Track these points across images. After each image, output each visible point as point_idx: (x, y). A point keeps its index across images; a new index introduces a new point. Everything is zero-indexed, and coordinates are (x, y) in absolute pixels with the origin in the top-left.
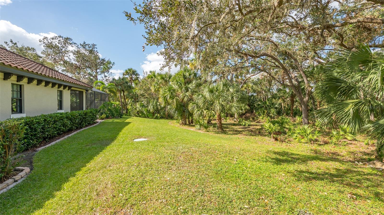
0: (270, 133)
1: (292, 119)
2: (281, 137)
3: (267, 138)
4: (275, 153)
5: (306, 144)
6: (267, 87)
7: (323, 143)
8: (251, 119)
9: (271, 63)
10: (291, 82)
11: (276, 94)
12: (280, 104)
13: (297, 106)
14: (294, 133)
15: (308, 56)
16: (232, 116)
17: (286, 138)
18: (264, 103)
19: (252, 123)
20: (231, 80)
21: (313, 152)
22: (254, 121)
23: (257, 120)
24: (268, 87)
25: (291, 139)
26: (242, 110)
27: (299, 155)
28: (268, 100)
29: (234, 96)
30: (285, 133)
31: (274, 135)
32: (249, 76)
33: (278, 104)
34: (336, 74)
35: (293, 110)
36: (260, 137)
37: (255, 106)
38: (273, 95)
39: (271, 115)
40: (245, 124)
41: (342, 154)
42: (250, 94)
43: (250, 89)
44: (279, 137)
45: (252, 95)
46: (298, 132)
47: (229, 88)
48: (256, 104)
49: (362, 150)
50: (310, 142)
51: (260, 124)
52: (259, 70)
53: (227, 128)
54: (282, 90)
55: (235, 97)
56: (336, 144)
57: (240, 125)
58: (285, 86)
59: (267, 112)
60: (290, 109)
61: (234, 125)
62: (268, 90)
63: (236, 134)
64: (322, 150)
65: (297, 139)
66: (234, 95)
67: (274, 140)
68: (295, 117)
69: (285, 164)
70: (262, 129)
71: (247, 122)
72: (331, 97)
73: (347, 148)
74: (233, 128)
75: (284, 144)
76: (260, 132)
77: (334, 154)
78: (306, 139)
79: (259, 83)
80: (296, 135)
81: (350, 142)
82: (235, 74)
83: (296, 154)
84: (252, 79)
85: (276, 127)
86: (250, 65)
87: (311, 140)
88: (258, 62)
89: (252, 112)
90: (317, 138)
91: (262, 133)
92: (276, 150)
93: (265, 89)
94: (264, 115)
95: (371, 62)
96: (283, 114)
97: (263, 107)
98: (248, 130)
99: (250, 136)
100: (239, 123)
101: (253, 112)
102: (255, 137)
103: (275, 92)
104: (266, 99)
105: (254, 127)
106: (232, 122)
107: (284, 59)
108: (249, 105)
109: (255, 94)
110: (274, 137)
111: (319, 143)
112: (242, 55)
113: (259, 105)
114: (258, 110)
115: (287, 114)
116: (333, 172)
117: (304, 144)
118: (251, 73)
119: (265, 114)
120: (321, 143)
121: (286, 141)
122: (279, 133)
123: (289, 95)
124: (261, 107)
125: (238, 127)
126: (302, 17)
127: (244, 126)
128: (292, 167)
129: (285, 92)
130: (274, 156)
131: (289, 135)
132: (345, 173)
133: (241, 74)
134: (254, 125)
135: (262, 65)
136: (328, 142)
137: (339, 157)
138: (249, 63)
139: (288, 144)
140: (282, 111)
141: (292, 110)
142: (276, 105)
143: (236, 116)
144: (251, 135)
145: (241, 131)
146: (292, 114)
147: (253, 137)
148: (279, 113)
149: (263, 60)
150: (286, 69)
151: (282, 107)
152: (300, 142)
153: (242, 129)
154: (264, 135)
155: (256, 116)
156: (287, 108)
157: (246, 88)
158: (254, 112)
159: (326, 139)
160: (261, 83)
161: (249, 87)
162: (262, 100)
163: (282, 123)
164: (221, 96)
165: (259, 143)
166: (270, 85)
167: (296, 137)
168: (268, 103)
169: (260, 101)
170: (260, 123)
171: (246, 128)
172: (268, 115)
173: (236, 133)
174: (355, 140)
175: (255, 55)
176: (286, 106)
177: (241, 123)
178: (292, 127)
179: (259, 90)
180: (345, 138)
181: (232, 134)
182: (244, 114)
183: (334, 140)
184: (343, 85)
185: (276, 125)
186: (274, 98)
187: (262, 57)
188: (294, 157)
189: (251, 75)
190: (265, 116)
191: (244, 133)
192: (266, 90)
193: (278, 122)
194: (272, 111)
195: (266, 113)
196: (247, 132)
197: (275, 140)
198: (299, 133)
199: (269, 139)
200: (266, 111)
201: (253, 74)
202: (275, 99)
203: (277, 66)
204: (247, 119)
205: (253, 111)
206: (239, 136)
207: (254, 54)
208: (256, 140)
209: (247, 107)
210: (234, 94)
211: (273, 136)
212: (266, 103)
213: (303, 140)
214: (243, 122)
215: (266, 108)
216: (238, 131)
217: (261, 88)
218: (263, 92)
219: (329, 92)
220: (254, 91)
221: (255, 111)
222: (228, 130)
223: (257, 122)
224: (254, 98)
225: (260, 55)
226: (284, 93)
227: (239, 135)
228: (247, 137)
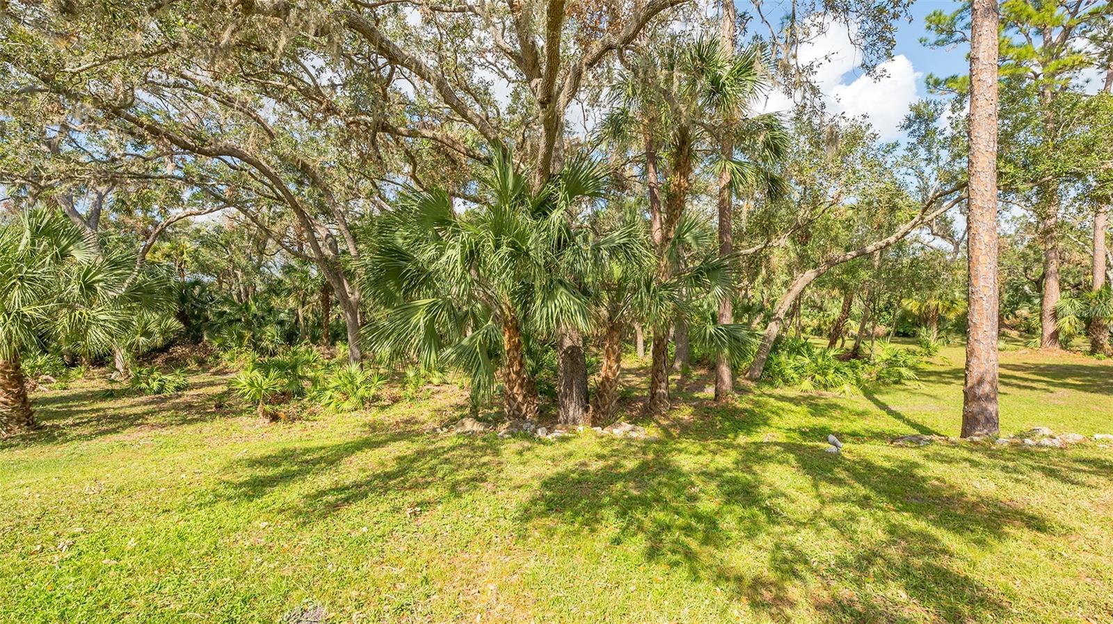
0: (255, 403)
1: (327, 351)
2: (292, 407)
3: (245, 419)
4: (253, 463)
5: (353, 413)
6: (250, 259)
7: (390, 402)
8: (193, 366)
9: (260, 184)
10: (317, 249)
11: (280, 282)
12: (293, 311)
13: (339, 316)
14: (326, 389)
15: (358, 190)
16: (101, 360)
17: (304, 408)
18: (241, 309)
19: (192, 380)
20: (89, 219)
21: (367, 429)
22: (204, 371)
23: (217, 364)
24: (256, 258)
25: (318, 407)
26: (147, 334)
27: (324, 448)
28: (256, 300)
29: (94, 282)
30: (301, 393)
31: (267, 407)
32: (176, 212)
33: (286, 311)
34: (400, 241)
35: (328, 326)
36: (220, 423)
37: (207, 319)
38: (271, 285)
39: (264, 344)
40: (162, 386)
41: (421, 418)
42: (188, 278)
43: (188, 259)
44: (282, 410)
45: (197, 283)
46: (334, 384)
47: (68, 246)
48: (211, 311)
49: (454, 400)
50: (363, 405)
51: (225, 377)
52: (218, 198)
53: (69, 414)
54: (295, 270)
55: (101, 284)
56: (413, 398)
57: (141, 392)
58: (306, 260)
59: (253, 336)
60: (319, 325)
61: (110, 395)
62: (253, 267)
63: (114, 431)
64: (387, 419)
65: (333, 405)
66: (99, 277)
67: (267, 421)
68: (333, 344)
69: (276, 489)
70: (228, 393)
71: (170, 378)
72: (391, 292)
73: (431, 402)
74: (98, 410)
75: (298, 426)
76: (222, 407)
77: (407, 422)
78: (353, 399)
79: (223, 242)
80: (329, 393)
81: (437, 388)
82: (111, 196)
83: (317, 448)
84: (194, 226)
85: (273, 382)
86: (179, 173)
87: (363, 400)
88: (213, 171)
89: (197, 339)
90: (379, 393)
91: (230, 405)
92: (259, 453)
93: (244, 262)
94: (240, 347)
95: (450, 223)
96: (302, 340)
97: (239, 320)
98: (176, 408)
99: (178, 425)
100: (133, 386)
101: (201, 341)
102: (199, 424)
103: (278, 274)
104: (247, 296)
105: (201, 391)
106: (98, 385)
107: (300, 183)
108: (181, 316)
109: (206, 279)
110: (265, 414)
111: (383, 403)
112: (138, 130)
113: (222, 314)
114: (219, 331)
115: (314, 340)
116: (392, 467)
117: (349, 415)
118: (189, 205)
119: (246, 342)
120: (386, 403)
121: (304, 415)
122: (283, 397)
123: (315, 286)
124: (230, 322)
125: (128, 401)
126: (337, 83)
127: (156, 393)
128: (293, 493)
129: (305, 277)
130: (245, 474)
131: (313, 399)
132: (413, 461)
133: (145, 202)
134: (202, 385)
135: (229, 185)
136: (400, 397)
137: (416, 427)
138: (177, 167)
139: (309, 424)
140: (298, 330)
141: (326, 327)
142: (282, 315)
143: (121, 358)
144: (185, 421)
145: (137, 416)
146: (327, 336)
147: (189, 429)
148: (291, 337)
149: (234, 168)
150: (302, 211)
151: (297, 320)
152: (338, 410)
153: (146, 407)
154: (234, 413)
155: (210, 353)
156: (314, 322)
157: (169, 256)
158: (206, 338)
159: (396, 391)
160: (227, 242)
161: (182, 254)
162: (235, 297)
163: (294, 367)
164: (21, 279)
165: (214, 443)
166: (261, 253)
167: (330, 398)
168: (254, 308)
169: (227, 300)
170: (226, 373)
171: (165, 399)
172: (255, 344)
173: (113, 426)
174: (445, 383)
175: (198, 145)
176: (310, 315)
177: (144, 385)
178: (321, 374)
179: (224, 264)
180: (430, 382)
181: (89, 438)
182: (164, 349)
183: (410, 390)
184: (410, 266)
185: (272, 374)
186: (274, 292)
187: (228, 158)
188: (309, 458)
189: (188, 210)
190: (244, 349)
191: (152, 420)
192: (247, 266)
193: (281, 366)
194: (269, 334)
195: (248, 340)
196: (169, 413)
197: (271, 421)
198: (336, 388)
199: (251, 421)
200: (248, 335)
201: (196, 210)
202: (277, 295)
203: (279, 198)
204: (174, 364)
205: (202, 337)
206: (128, 435)
207: (192, 142)
208: (205, 433)
209: (174, 323)
210: (95, 275)
211: (264, 410)
212: (248, 308)
213: (346, 406)
214: (154, 380)
215: (248, 325)
216: (127, 417)
217: (231, 261)
218: (239, 273)
219: (386, 278)
220: (205, 268)
221: (209, 336)
222: (70, 421)
223: (214, 374)
224: (203, 290)
225: (215, 150)
226: (301, 277)
227: (125, 432)
228: (165, 432)
